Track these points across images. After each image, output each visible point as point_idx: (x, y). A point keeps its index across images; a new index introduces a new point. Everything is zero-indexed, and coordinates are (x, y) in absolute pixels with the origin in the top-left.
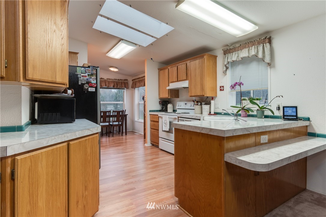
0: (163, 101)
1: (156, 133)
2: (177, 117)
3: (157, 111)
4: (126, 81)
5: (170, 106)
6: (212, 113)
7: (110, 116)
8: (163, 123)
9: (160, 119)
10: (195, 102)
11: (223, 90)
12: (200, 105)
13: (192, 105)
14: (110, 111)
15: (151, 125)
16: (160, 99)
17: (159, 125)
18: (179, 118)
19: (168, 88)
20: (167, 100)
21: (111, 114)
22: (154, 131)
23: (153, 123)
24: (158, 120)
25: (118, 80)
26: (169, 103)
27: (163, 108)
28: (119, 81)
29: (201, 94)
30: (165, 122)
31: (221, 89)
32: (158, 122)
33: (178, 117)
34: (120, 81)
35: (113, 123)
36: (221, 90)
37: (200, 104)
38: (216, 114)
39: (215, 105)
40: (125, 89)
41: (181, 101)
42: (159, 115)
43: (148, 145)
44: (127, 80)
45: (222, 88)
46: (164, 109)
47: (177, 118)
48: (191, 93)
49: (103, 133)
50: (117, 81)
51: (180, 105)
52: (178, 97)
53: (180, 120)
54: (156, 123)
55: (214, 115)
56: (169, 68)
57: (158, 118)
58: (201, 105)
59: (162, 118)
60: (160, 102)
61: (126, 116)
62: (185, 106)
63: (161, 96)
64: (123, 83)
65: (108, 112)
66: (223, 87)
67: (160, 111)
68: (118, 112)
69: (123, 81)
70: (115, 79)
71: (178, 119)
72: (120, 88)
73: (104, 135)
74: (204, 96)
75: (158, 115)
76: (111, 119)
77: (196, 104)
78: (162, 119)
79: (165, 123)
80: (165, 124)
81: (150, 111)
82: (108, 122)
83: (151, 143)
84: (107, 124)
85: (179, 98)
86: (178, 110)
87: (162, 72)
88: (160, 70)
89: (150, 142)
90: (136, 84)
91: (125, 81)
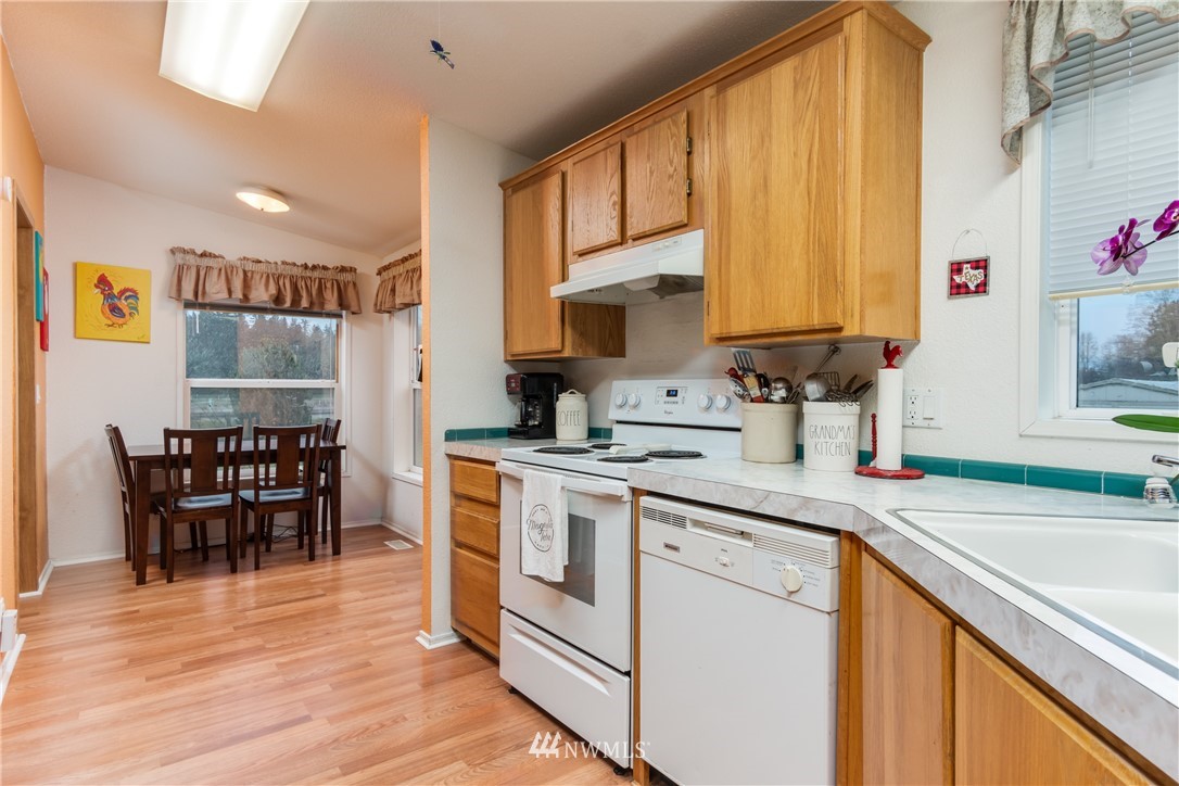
0: (530, 375)
1: (482, 575)
2: (621, 489)
3: (494, 434)
4: (348, 277)
5: (568, 406)
6: (888, 459)
7: (237, 459)
8: (525, 527)
9: (506, 487)
10: (751, 381)
11: (982, 288)
12: (784, 401)
13: (721, 402)
14: (238, 432)
15: (453, 523)
16: (513, 361)
17: (498, 525)
18: (645, 501)
19: (557, 291)
20: (554, 369)
21: (248, 445)
22: (474, 563)
23: (465, 509)
24: (493, 499)
25: (306, 267)
26: (563, 389)
27: (525, 417)
28: (309, 273)
29: (816, 321)
30: (540, 518)
31: (957, 279)
32: (496, 506)
33: (635, 492)
34: (316, 274)
35: (257, 495)
36: (957, 290)
37: (783, 393)
38: (914, 468)
39: (907, 399)
40: (341, 316)
41: (637, 373)
42: (502, 467)
43: (438, 640)
44: (352, 270)
45: (971, 277)
46: (536, 425)
47: (627, 496)
48: (726, 317)
49: (210, 543)
50: (297, 272)
51: (632, 401)
52: (621, 353)
53: (651, 514)
54: (482, 515)
55: (896, 476)
56: (567, 166)
57: (494, 482)
58: (795, 398)
59: (518, 481)
60: (509, 378)
61: (334, 453)
62: (669, 407)
63: (519, 347)
64: (329, 285)
65: (227, 434)
66: (981, 264)
67: (511, 433)
68: (289, 436)
69: (329, 274)
70: (284, 263)
71: (635, 505)
72: (316, 309)
73: (211, 554)
74: (840, 329)
75: (493, 464)
76: (246, 472)
77: (755, 392)
78: (520, 491)
79: (541, 527)
80: (535, 535)
81: (451, 436)
82: (225, 490)
83: (455, 631)
84: (225, 499)
85: (624, 356)
86: (617, 429)
87: (520, 198)
88: (510, 187)
89: (449, 623)
90: (393, 290)
91: (344, 277)
